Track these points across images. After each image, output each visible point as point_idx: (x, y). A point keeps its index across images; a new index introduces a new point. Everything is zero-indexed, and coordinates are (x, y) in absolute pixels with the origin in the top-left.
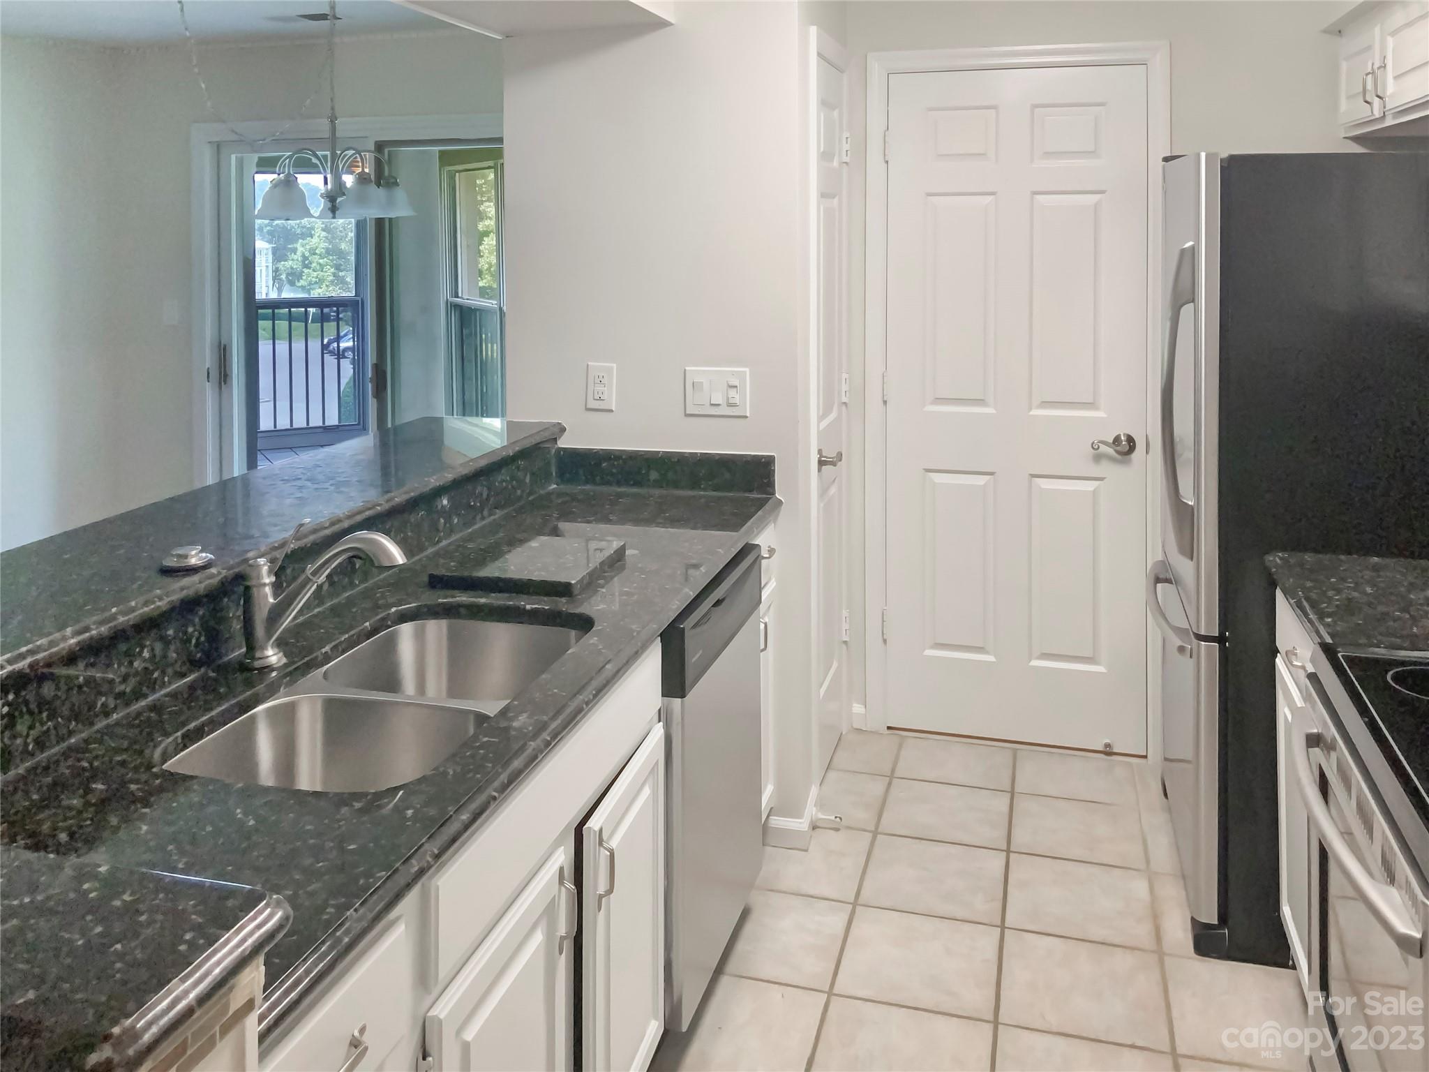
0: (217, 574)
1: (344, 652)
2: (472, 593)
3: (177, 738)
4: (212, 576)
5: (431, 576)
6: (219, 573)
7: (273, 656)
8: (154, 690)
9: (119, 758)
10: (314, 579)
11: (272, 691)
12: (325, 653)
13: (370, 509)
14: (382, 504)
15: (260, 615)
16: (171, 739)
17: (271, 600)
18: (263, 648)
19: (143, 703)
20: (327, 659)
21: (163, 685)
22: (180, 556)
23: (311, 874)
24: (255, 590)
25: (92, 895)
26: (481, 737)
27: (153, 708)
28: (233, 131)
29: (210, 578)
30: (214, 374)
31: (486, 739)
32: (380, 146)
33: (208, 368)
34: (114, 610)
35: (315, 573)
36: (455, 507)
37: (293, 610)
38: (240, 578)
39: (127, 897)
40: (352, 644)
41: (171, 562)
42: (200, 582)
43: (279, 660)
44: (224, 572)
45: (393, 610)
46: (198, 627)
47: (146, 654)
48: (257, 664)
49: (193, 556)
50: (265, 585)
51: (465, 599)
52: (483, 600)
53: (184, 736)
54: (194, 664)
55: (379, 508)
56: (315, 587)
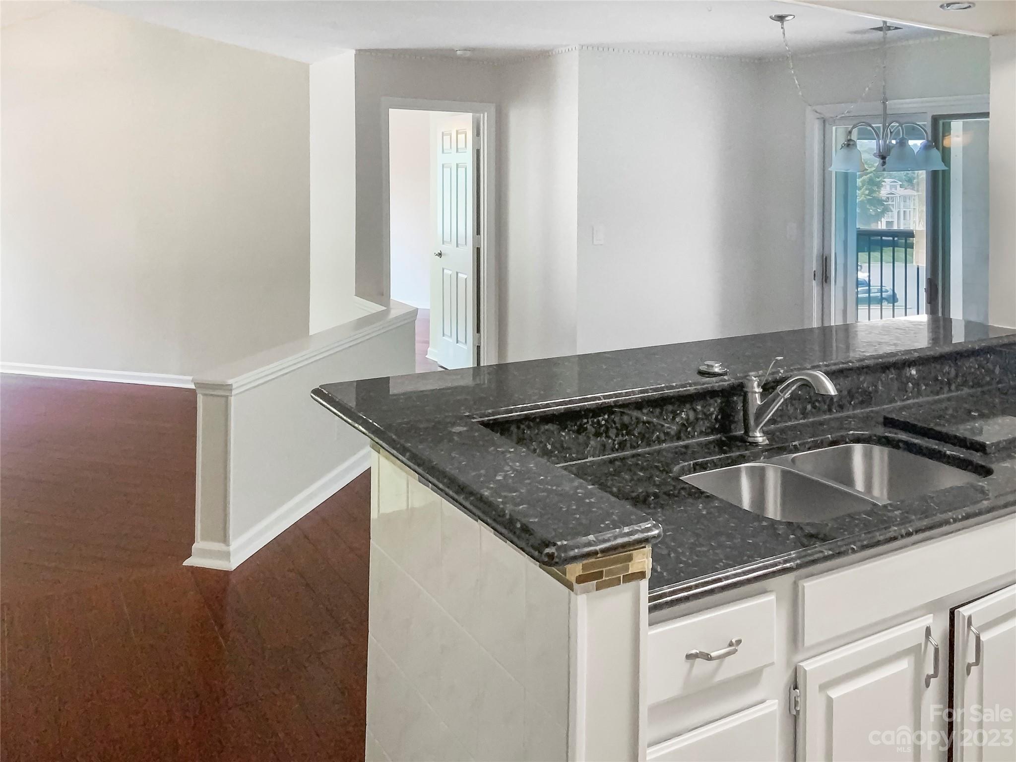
0: (728, 381)
1: (809, 449)
2: (911, 435)
3: (690, 464)
4: (725, 380)
5: (886, 418)
6: (729, 380)
7: (759, 437)
8: (688, 438)
9: (656, 464)
10: (782, 395)
11: (755, 458)
12: (795, 445)
13: (843, 363)
14: (854, 362)
15: (752, 411)
16: (686, 463)
17: (759, 402)
18: (754, 431)
19: (681, 443)
20: (796, 449)
21: (693, 437)
22: (708, 365)
23: (721, 546)
24: (750, 394)
25: (580, 495)
26: (862, 514)
27: (686, 447)
28: (816, 112)
29: (723, 381)
30: (819, 275)
31: (864, 516)
32: (935, 120)
33: (815, 271)
34: (663, 385)
35: (782, 391)
36: (922, 378)
37: (770, 412)
38: (741, 386)
39: (592, 500)
40: (816, 445)
41: (703, 368)
42: (716, 382)
43: (764, 441)
44: (733, 381)
45: (851, 432)
46: (717, 409)
47: (683, 415)
48: (750, 440)
49: (716, 367)
50: (756, 393)
51: (904, 437)
52: (916, 441)
53: (695, 464)
54: (713, 431)
55: (851, 364)
56: (782, 400)
